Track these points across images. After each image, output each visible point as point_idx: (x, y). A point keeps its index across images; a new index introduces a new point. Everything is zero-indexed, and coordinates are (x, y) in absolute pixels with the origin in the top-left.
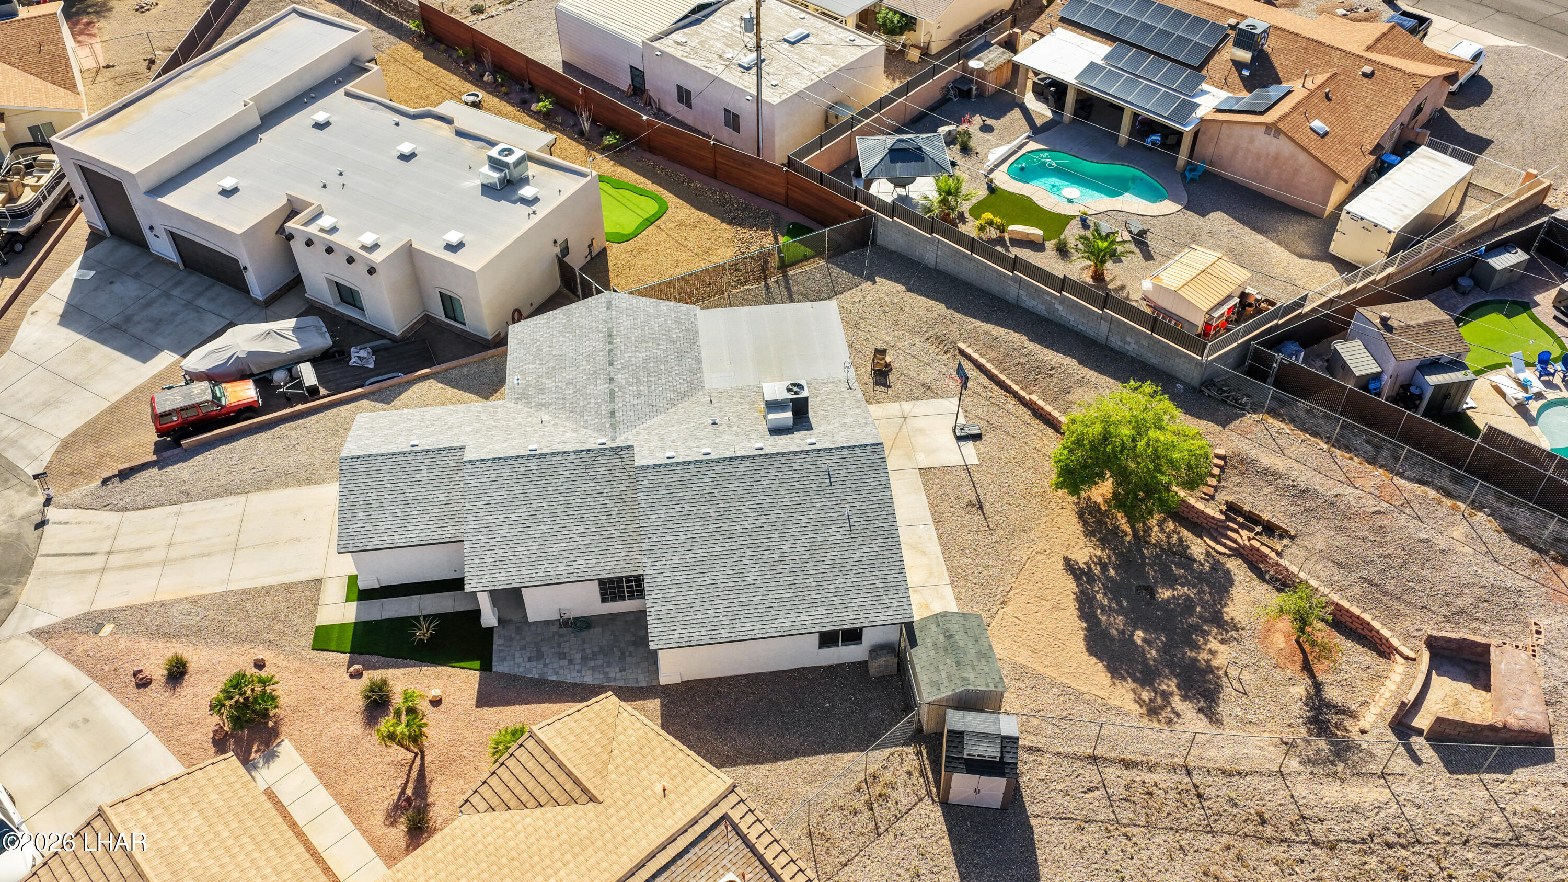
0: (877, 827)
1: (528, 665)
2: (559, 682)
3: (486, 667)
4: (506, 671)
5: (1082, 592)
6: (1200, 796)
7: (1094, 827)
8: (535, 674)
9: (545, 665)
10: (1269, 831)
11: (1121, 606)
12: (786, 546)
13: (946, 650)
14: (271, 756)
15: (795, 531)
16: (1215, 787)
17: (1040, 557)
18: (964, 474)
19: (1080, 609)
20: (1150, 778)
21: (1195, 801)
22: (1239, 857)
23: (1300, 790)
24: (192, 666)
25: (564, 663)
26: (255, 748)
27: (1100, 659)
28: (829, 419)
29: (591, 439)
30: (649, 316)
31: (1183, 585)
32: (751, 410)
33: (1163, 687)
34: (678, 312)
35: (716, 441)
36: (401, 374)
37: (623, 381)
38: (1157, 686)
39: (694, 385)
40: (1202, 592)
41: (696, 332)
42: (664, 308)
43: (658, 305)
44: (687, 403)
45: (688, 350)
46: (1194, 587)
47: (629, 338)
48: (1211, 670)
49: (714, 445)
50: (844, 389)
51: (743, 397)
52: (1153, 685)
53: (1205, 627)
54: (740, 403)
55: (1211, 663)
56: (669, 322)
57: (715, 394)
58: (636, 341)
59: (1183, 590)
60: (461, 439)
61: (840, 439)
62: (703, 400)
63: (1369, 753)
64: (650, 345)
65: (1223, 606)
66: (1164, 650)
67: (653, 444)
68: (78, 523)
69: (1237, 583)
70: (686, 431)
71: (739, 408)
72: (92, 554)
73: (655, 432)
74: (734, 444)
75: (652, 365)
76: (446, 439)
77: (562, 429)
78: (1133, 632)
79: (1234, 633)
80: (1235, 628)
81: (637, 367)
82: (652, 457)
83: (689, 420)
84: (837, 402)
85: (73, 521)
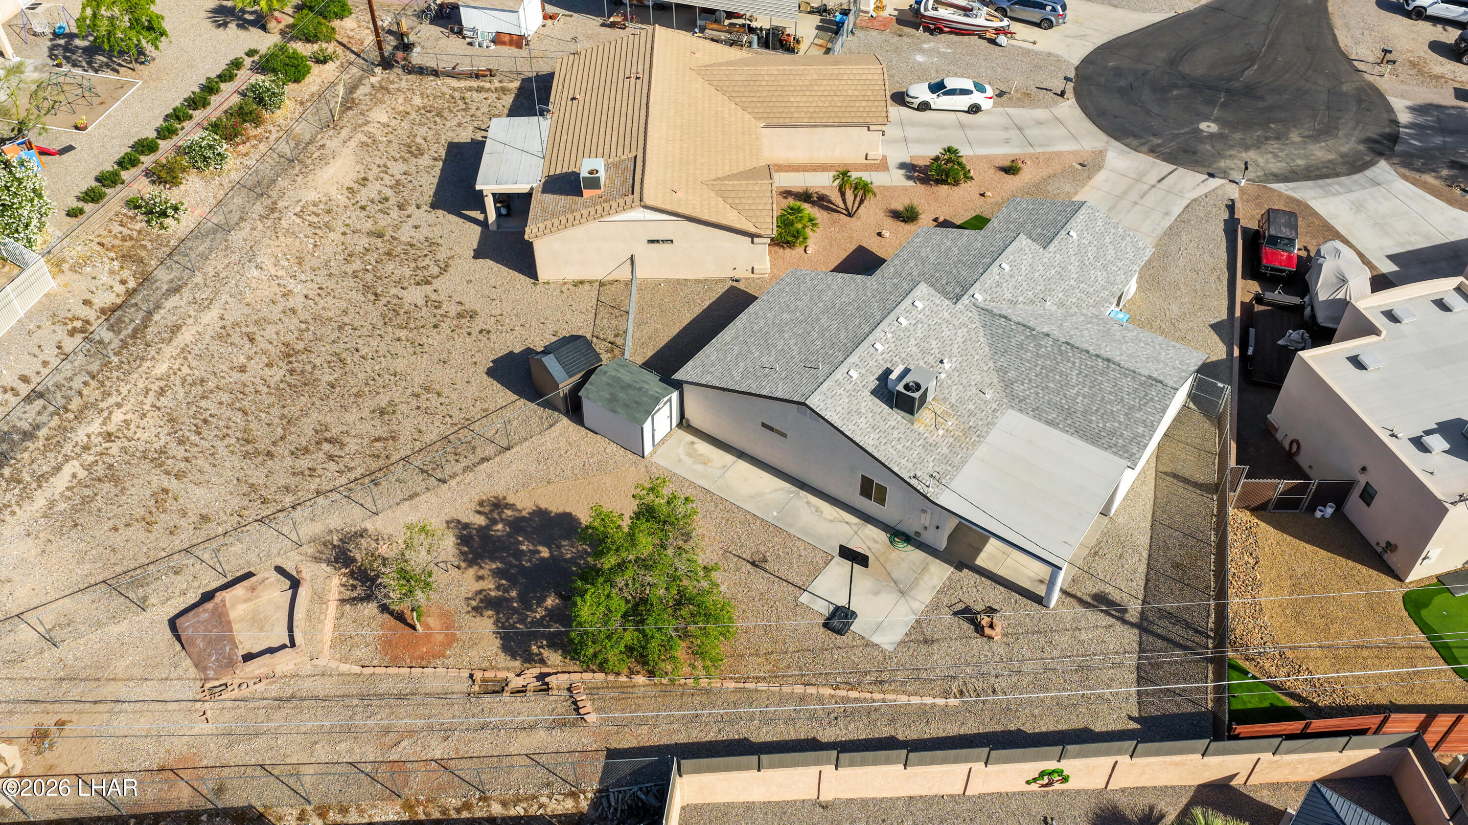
6: (424, 472)
7: (478, 417)
11: (578, 566)
14: (909, 178)
18: (798, 581)
21: (425, 469)
22: (378, 457)
23: (357, 512)
24: (1011, 177)
26: (921, 176)
27: (558, 515)
28: (878, 417)
29: (989, 298)
30: (1130, 409)
31: (543, 618)
32: (942, 396)
33: (500, 526)
34: (1131, 441)
35: (912, 340)
36: (1250, 351)
37: (1043, 343)
38: (505, 525)
39: (1019, 403)
40: (522, 621)
41: (1093, 443)
42: (1141, 430)
43: (1146, 426)
44: (995, 381)
45: (1069, 422)
46: (532, 622)
47: (1101, 374)
48: (471, 563)
49: (908, 334)
50: (919, 474)
51: (971, 414)
52: (507, 522)
53: (500, 593)
54: (961, 401)
55: (476, 568)
56: (1116, 425)
57: (994, 406)
58: (1096, 380)
59: (540, 613)
60: (1058, 256)
61: (840, 391)
62: (991, 391)
63: (317, 560)
64: (1086, 389)
65: (496, 623)
66: (519, 554)
67: (946, 314)
68: (1198, 185)
69: (499, 652)
70: (949, 343)
71: (954, 394)
72: (1159, 181)
73: (965, 330)
74: (899, 343)
75: (1057, 377)
76: (1065, 250)
77: (1021, 299)
78: (551, 553)
79: (474, 603)
80: (475, 609)
81: (1058, 363)
82: (926, 298)
83: (965, 358)
84: (900, 447)
85: (1202, 185)
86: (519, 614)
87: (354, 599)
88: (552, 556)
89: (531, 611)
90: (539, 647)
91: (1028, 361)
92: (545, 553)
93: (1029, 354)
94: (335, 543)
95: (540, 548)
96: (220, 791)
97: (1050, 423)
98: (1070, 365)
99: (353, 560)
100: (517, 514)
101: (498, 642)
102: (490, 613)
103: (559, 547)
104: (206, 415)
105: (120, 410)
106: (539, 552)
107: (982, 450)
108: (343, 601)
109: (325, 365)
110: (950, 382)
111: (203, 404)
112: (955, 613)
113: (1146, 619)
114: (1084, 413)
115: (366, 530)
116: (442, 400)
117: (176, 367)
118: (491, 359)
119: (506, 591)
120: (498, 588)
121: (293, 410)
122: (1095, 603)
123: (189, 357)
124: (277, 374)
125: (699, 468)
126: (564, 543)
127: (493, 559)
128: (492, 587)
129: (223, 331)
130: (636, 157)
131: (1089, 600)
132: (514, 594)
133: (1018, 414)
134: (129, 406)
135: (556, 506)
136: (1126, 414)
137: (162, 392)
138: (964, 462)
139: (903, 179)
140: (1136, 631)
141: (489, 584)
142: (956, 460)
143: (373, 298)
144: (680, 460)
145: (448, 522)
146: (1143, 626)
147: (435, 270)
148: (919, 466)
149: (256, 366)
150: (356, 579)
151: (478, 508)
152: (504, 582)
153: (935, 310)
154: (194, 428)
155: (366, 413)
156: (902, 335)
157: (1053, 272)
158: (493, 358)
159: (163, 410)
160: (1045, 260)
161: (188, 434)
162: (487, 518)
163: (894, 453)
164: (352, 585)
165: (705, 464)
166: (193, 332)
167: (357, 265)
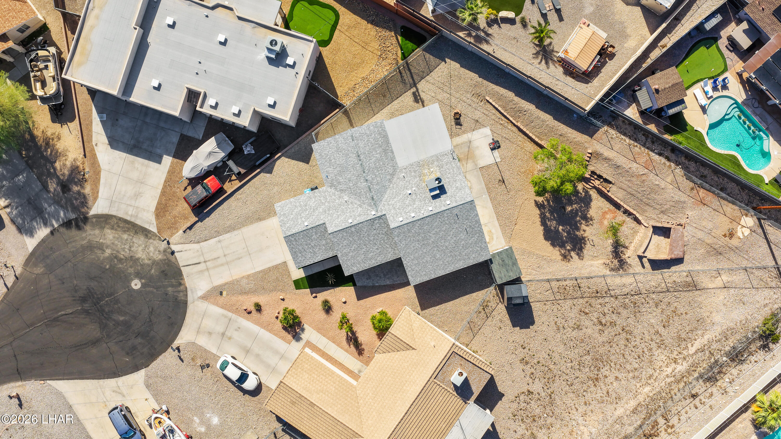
0: (487, 316)
1: (367, 281)
2: (379, 286)
3: (354, 285)
4: (361, 285)
5: (541, 214)
6: (579, 287)
7: (549, 303)
8: (371, 284)
9: (373, 280)
10: (599, 295)
11: (554, 216)
12: (447, 244)
13: (502, 266)
14: (303, 330)
15: (449, 238)
16: (584, 284)
17: (526, 202)
18: (496, 167)
19: (541, 222)
20: (564, 283)
21: (578, 289)
22: (590, 305)
23: (609, 281)
24: (261, 304)
25: (378, 278)
26: (297, 328)
27: (548, 241)
28: (451, 184)
29: (369, 211)
30: (368, 136)
31: (575, 204)
32: (421, 182)
33: (568, 248)
34: (377, 127)
35: (414, 207)
36: (268, 156)
37: (371, 179)
38: (566, 247)
39: (395, 167)
40: (581, 206)
41: (387, 136)
42: (372, 128)
43: (369, 127)
44: (395, 179)
45: (387, 148)
46: (579, 204)
47: (365, 154)
48: (583, 238)
49: (415, 210)
50: (452, 159)
51: (415, 171)
52: (565, 247)
53: (582, 221)
54: (415, 177)
55: (583, 236)
56: (376, 135)
57: (404, 170)
58: (368, 153)
59: (575, 206)
60: (322, 218)
61: (458, 198)
62: (401, 176)
63: (630, 265)
64: (374, 153)
65: (588, 211)
66: (568, 233)
67: (392, 212)
68: (186, 251)
69: (593, 200)
70: (401, 200)
71: (416, 181)
72: (199, 263)
73: (390, 202)
74: (421, 208)
75: (377, 164)
76: (316, 219)
77: (356, 206)
78: (559, 227)
79: (591, 222)
80: (592, 220)
81: (373, 168)
82: (395, 221)
83: (400, 192)
84: (451, 171)
85: (183, 250)
86: (581, 210)
87: (624, 247)
88: (559, 226)
89: (577, 209)
90: (581, 194)
91: (380, 177)
92: (561, 228)
93: (378, 179)
94: (622, 270)
95: (561, 231)
96: (692, 189)
97: (392, 152)
98: (370, 165)
99: (618, 261)
100: (561, 250)
101: (592, 204)
102: (589, 216)
103: (555, 228)
104: (638, 360)
105: (668, 373)
106: (562, 230)
107: (423, 157)
108: (626, 248)
109: (586, 366)
110: (413, 186)
111: (637, 366)
112: (461, 125)
113: (410, 86)
114: (381, 147)
115: (610, 271)
116: (556, 320)
117: (641, 388)
118: (529, 330)
119: (580, 221)
120: (581, 224)
121: (607, 347)
122: (420, 100)
123: (635, 392)
124: (605, 371)
125: (493, 231)
126: (552, 228)
127: (577, 235)
128: (583, 225)
129: (617, 401)
130: (435, 379)
131: (420, 103)
132: (578, 218)
133: (398, 163)
134: (664, 374)
135: (547, 245)
136: (371, 136)
137: (650, 377)
138: (432, 156)
139: (306, 332)
140: (417, 85)
141: (583, 227)
142: (434, 158)
143: (553, 395)
144: (497, 238)
145: (582, 260)
146: (415, 85)
147: (522, 397)
148: (450, 162)
149: (611, 379)
150: (620, 255)
151: (571, 259)
152: (579, 225)
153: (395, 215)
154: (644, 355)
155: (584, 329)
156: (417, 210)
157: (331, 212)
158: (528, 330)
159: (653, 368)
160: (329, 218)
161: (647, 353)
162: (570, 254)
163: (455, 170)
164: (622, 253)
165: (490, 231)
166: (629, 405)
167: (549, 420)
